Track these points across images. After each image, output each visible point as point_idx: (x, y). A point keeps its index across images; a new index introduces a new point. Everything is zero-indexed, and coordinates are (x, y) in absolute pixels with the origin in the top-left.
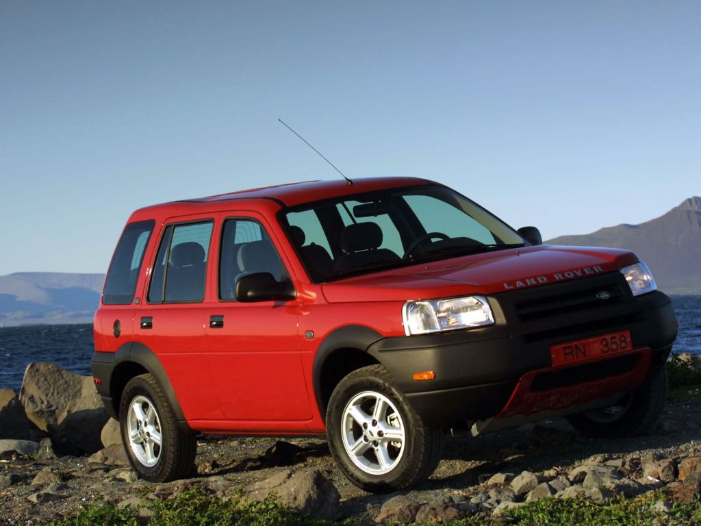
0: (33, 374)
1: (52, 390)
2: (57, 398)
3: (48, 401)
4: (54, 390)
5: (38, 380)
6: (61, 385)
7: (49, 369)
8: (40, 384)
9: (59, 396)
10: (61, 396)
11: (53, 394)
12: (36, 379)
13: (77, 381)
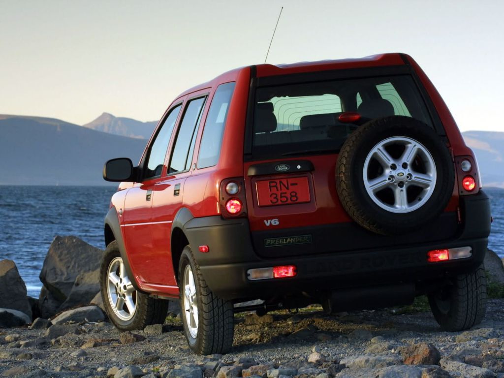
0: (57, 246)
1: (73, 263)
2: (76, 270)
3: (68, 274)
4: (75, 263)
5: (61, 253)
6: (83, 259)
7: (73, 242)
8: (63, 257)
9: (79, 269)
10: (81, 269)
11: (73, 267)
12: (59, 252)
13: (99, 256)
